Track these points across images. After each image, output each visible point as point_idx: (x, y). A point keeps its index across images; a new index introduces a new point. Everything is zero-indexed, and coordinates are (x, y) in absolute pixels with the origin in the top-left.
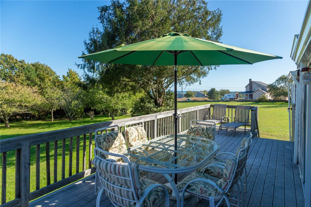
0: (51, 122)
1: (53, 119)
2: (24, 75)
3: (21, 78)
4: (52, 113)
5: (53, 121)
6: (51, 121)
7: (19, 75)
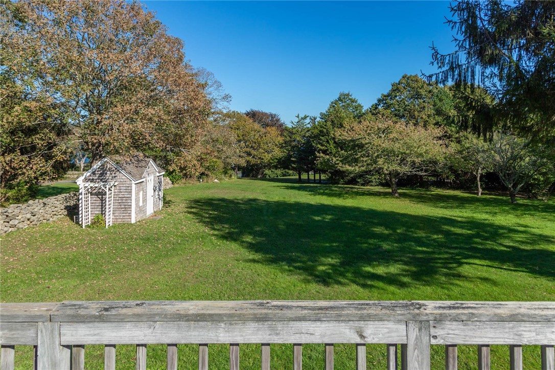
0: (476, 196)
1: (480, 190)
2: (432, 107)
3: (426, 113)
4: (478, 179)
5: (480, 194)
6: (477, 194)
7: (424, 107)
